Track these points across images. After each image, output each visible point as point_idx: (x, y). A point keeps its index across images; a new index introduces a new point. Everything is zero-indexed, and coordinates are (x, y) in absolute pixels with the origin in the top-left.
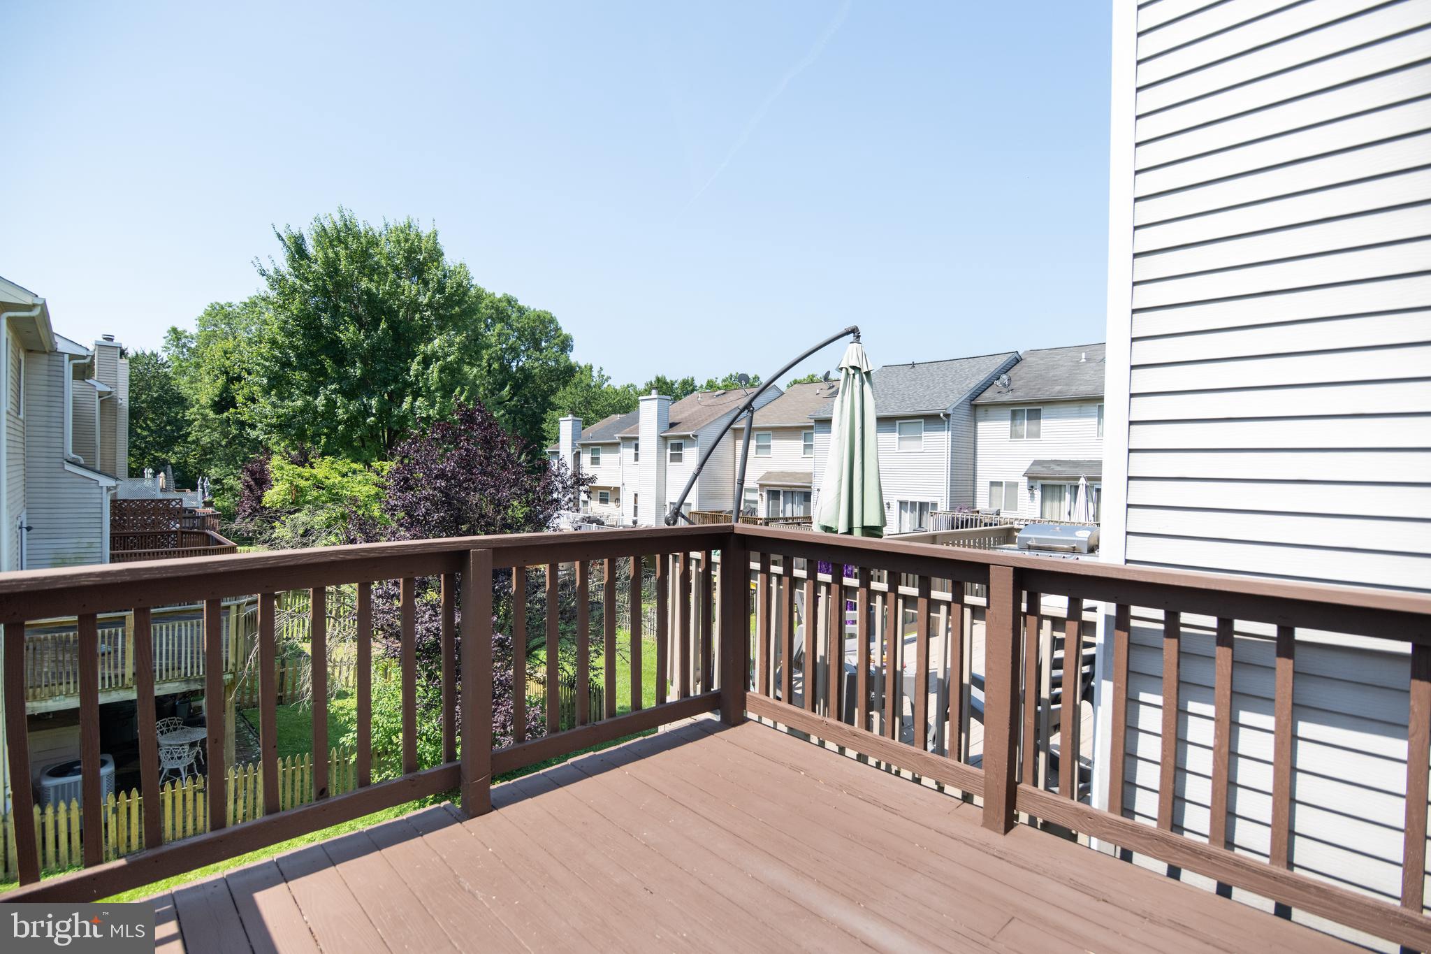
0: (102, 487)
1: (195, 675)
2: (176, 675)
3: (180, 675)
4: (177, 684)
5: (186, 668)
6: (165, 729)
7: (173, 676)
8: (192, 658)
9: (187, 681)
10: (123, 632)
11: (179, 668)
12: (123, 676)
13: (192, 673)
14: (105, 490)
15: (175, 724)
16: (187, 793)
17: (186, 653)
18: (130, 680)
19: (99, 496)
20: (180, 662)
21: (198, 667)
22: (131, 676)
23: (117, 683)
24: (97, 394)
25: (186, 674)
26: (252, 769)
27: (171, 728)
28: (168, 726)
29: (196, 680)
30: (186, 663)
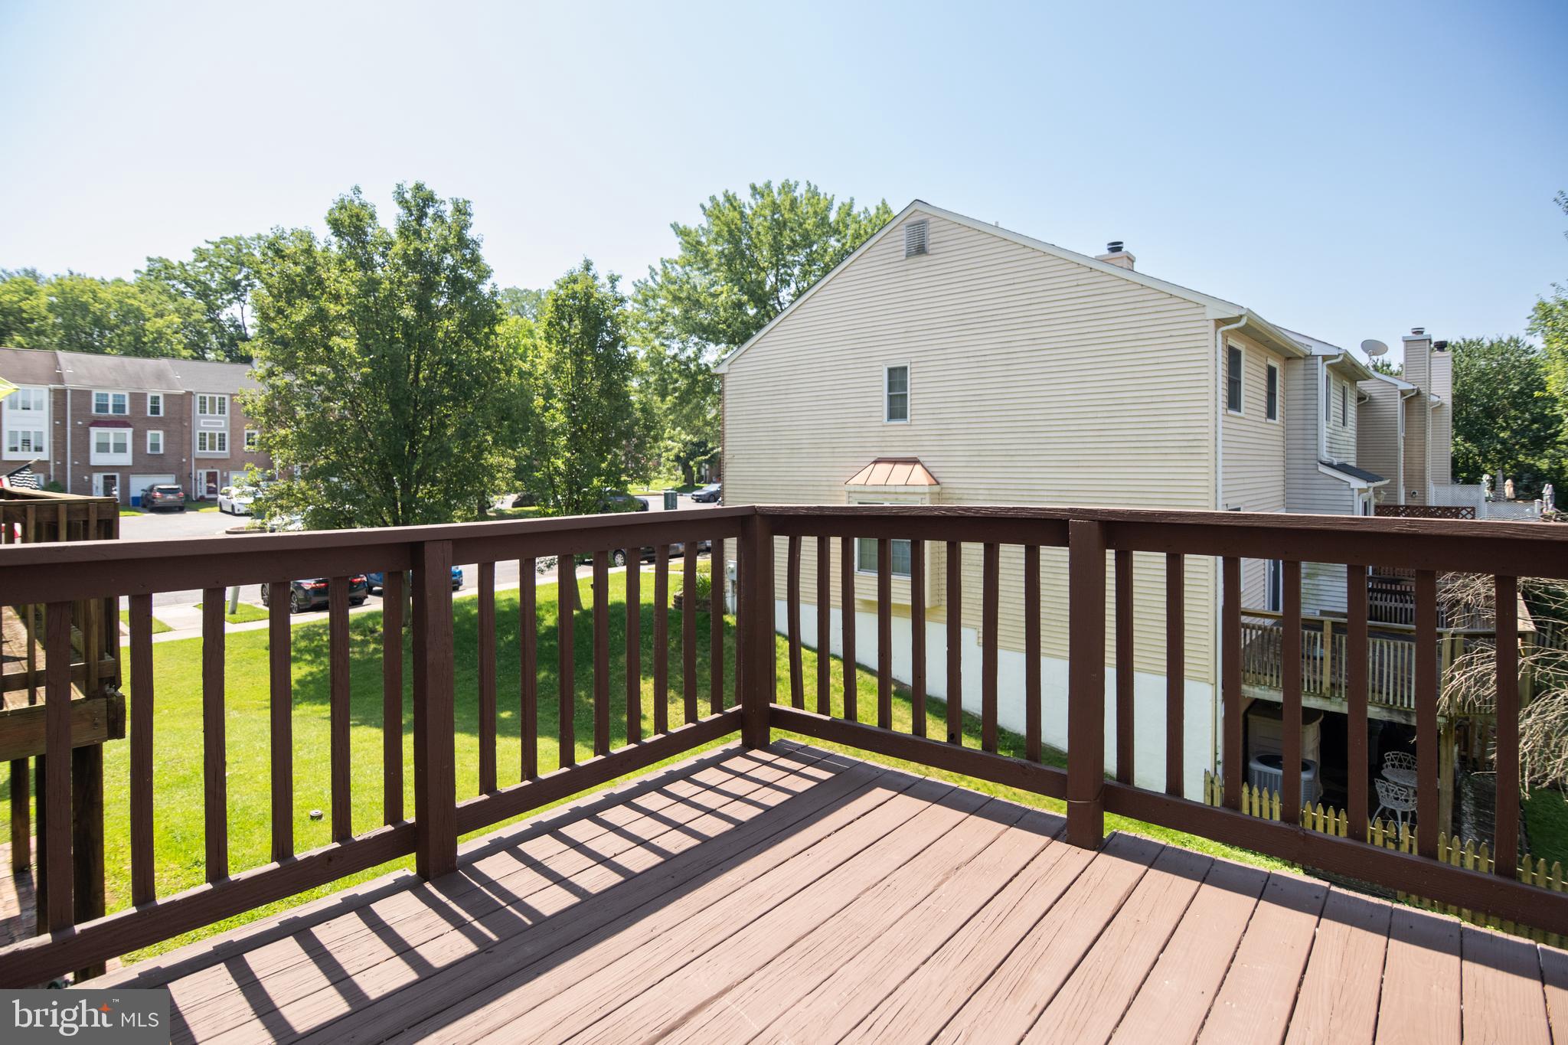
0: (1353, 489)
1: (1398, 705)
2: (1377, 699)
3: (1380, 700)
4: (1378, 710)
5: (1388, 694)
6: (1397, 763)
7: (1373, 699)
8: (1395, 684)
9: (1390, 710)
10: (1322, 636)
11: (1380, 692)
12: (1321, 683)
13: (1395, 702)
14: (1356, 493)
15: (1409, 762)
16: (1376, 835)
17: (1388, 676)
18: (1327, 689)
19: (1350, 498)
20: (1381, 686)
21: (1409, 697)
22: (1328, 685)
23: (1315, 689)
24: (1399, 393)
25: (1387, 701)
26: (1458, 844)
27: (1404, 764)
28: (1400, 761)
29: (1399, 712)
30: (1388, 688)
